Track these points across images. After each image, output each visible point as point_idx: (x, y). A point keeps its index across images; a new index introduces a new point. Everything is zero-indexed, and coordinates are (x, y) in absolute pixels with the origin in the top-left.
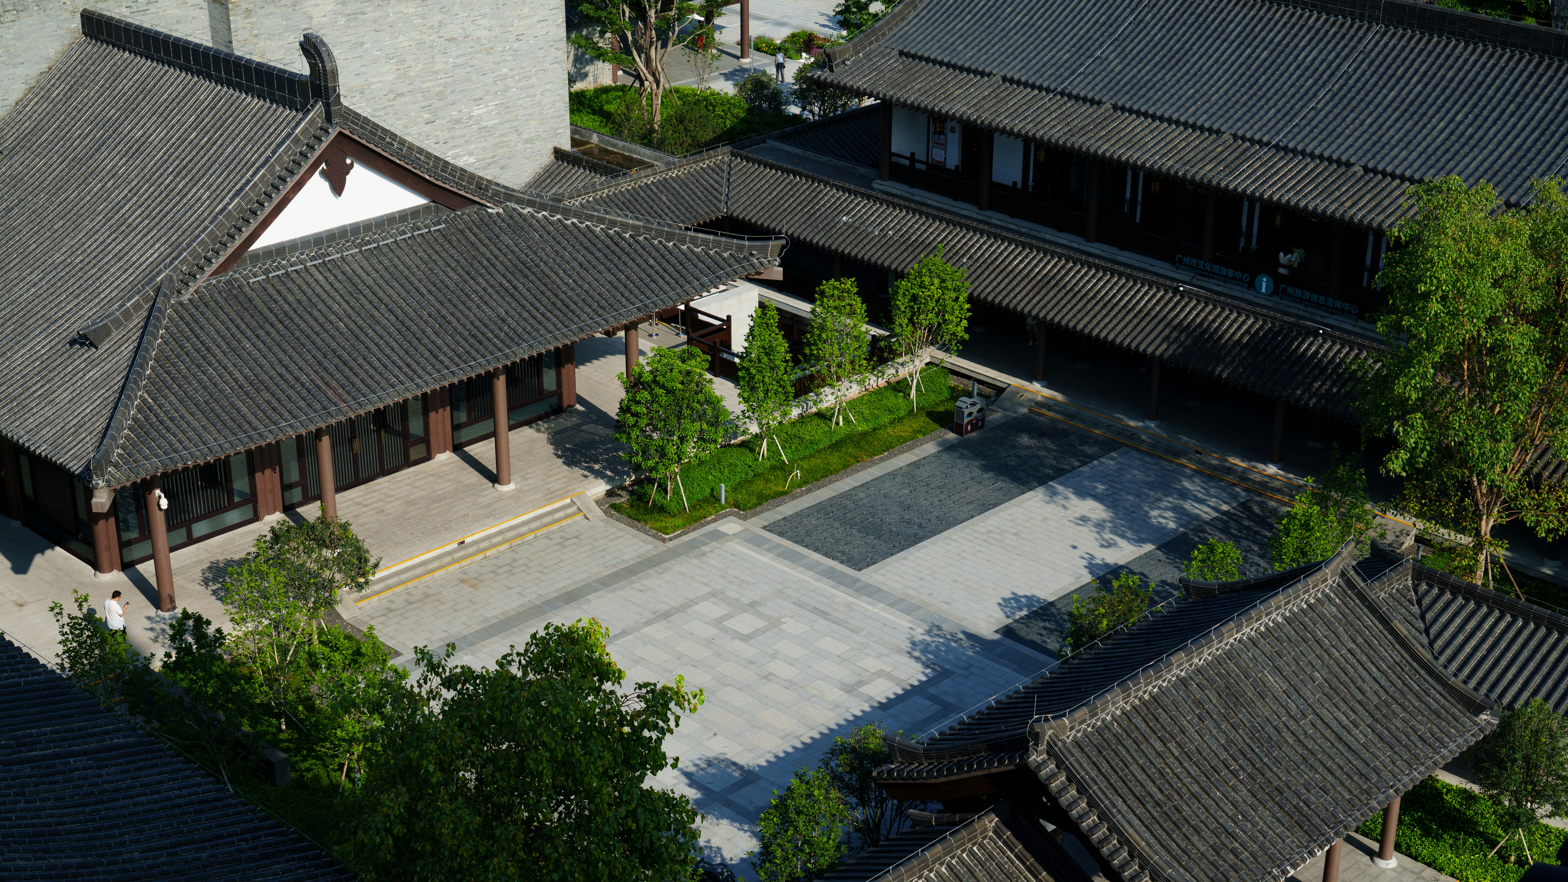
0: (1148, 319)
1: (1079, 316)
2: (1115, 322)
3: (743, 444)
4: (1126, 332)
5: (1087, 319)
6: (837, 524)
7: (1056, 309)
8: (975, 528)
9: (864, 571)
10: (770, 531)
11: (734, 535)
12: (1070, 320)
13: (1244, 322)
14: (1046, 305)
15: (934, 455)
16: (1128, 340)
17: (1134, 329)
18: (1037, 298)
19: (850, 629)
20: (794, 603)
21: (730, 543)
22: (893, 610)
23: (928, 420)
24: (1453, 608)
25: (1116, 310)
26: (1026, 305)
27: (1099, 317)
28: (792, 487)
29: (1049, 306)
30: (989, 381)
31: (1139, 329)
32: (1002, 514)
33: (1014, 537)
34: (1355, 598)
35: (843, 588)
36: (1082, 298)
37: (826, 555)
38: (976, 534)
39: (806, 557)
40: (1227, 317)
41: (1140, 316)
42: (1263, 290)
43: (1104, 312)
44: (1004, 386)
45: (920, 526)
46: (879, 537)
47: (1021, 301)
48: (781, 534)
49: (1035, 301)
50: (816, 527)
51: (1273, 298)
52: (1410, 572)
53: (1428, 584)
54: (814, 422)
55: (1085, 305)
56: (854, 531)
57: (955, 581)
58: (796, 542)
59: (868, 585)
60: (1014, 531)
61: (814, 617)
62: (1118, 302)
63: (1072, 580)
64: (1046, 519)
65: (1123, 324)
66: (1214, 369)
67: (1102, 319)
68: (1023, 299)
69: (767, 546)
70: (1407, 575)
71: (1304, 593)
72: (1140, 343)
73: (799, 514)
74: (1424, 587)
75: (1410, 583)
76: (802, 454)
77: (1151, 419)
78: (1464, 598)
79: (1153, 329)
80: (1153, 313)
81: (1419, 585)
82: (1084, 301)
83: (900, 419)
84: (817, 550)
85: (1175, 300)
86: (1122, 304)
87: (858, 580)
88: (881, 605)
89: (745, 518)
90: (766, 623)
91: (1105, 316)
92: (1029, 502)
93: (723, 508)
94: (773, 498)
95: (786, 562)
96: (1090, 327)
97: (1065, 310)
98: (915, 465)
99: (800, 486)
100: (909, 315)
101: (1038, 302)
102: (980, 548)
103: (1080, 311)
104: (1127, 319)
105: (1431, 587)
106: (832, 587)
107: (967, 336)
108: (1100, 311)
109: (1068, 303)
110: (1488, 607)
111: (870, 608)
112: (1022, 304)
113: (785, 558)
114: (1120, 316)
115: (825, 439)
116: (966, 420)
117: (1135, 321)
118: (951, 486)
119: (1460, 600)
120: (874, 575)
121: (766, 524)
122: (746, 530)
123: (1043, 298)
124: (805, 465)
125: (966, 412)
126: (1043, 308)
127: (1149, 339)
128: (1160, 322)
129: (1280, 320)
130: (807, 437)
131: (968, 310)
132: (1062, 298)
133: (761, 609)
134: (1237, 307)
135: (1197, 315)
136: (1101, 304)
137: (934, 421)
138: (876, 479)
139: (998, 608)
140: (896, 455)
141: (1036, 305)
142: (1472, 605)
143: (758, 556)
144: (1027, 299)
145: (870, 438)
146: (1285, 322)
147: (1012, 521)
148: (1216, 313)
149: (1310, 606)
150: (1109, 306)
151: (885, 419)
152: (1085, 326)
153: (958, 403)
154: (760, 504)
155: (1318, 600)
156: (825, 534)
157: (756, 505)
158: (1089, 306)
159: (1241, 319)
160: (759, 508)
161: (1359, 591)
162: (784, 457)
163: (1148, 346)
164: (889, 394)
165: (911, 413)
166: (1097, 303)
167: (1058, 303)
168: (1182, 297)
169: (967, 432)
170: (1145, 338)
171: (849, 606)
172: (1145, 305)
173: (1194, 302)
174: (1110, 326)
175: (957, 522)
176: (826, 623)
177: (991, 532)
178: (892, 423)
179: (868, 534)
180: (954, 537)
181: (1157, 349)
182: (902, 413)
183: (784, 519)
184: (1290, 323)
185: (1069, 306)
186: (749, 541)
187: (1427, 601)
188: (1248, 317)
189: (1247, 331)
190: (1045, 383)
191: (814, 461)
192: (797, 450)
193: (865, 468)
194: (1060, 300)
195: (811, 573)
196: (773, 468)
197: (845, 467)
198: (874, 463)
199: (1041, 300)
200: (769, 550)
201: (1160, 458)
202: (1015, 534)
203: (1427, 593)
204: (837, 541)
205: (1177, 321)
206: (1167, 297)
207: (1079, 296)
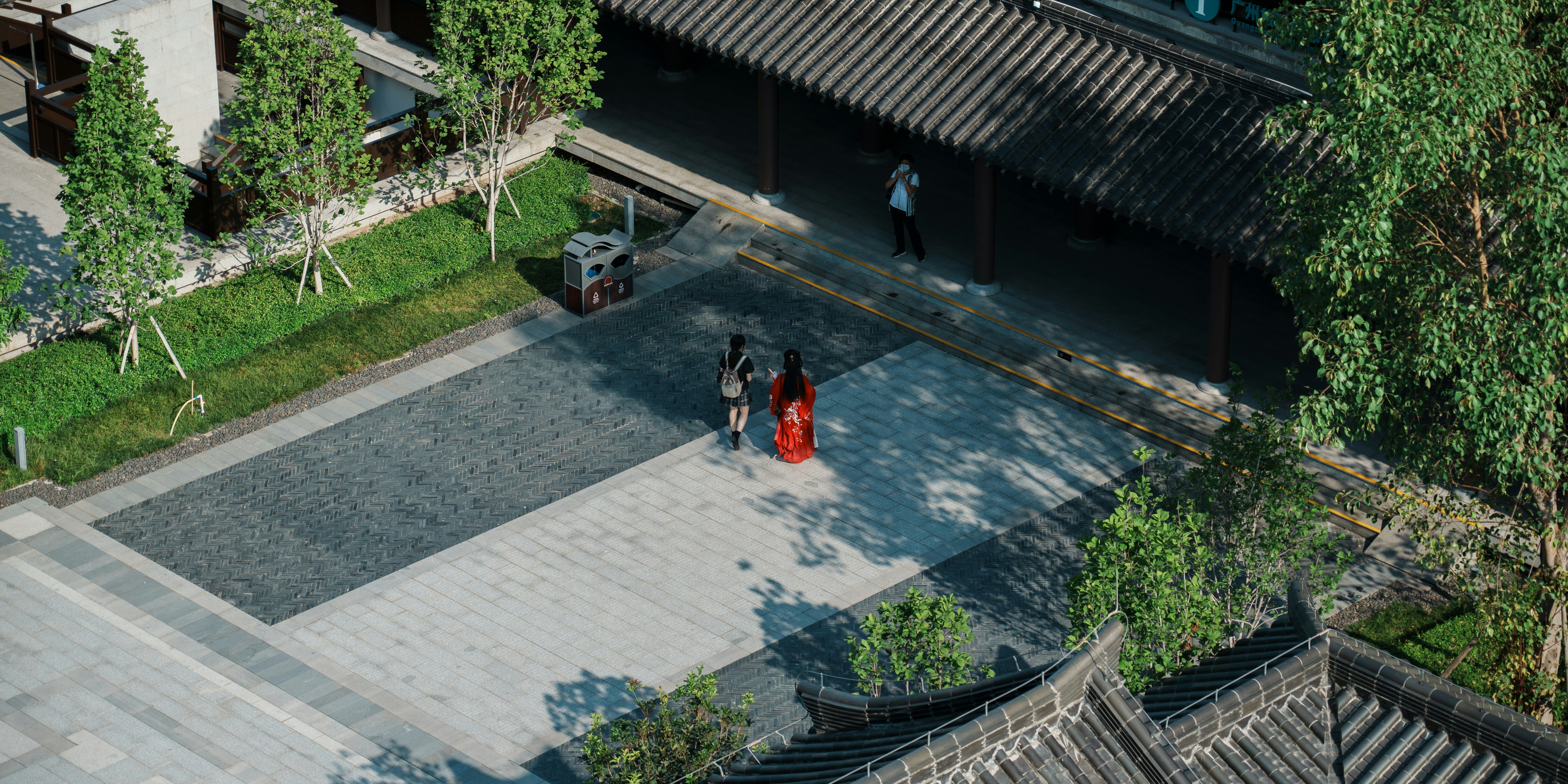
0: (965, 69)
1: (828, 61)
2: (898, 75)
3: (98, 336)
4: (916, 97)
5: (842, 68)
6: (255, 517)
7: (785, 45)
8: (550, 526)
9: (281, 625)
10: (107, 531)
11: (27, 541)
12: (809, 70)
13: (1156, 79)
14: (765, 36)
15: (512, 360)
16: (920, 114)
17: (934, 90)
18: (750, 20)
19: (212, 759)
20: (109, 699)
21: (14, 559)
22: (319, 715)
23: (517, 277)
24: (1405, 746)
25: (905, 47)
26: (725, 35)
27: (868, 64)
28: (185, 430)
29: (771, 38)
30: (667, 191)
31: (943, 91)
32: (616, 495)
33: (626, 547)
34: (1117, 746)
35: (226, 663)
36: (840, 20)
37: (212, 587)
38: (546, 541)
39: (168, 591)
40: (1124, 67)
41: (951, 63)
42: (1201, 11)
43: (880, 52)
44: (696, 203)
45: (433, 520)
46: (337, 547)
47: (716, 25)
48: (128, 539)
49: (744, 26)
50: (208, 524)
51: (1220, 28)
52: (1324, 665)
53: (1360, 693)
54: (265, 285)
55: (843, 37)
56: (287, 533)
57: (472, 648)
58: (155, 558)
59: (283, 657)
60: (630, 532)
61: (142, 729)
62: (910, 31)
63: (722, 644)
64: (706, 505)
65: (913, 79)
66: (1083, 181)
67: (874, 67)
68: (722, 20)
69: (89, 567)
70: (1317, 671)
71: (992, 739)
72: (943, 122)
73: (180, 494)
74: (1352, 697)
75: (1324, 688)
76: (221, 357)
77: (980, 280)
78: (1429, 726)
79: (973, 91)
80: (977, 57)
81: (1342, 693)
82: (842, 28)
83: (456, 278)
84: (195, 576)
85: (1025, 28)
86: (918, 35)
87: (264, 645)
88: (296, 704)
89: (60, 502)
90: (35, 745)
91: (881, 61)
92: (681, 467)
93: (20, 477)
94: (136, 455)
95: (121, 602)
96: (847, 84)
97: (803, 47)
98: (463, 381)
99: (202, 428)
100: (469, 56)
101: (751, 29)
102: (545, 572)
103: (831, 48)
104: (923, 69)
105: (1366, 698)
106: (203, 661)
107: (598, 102)
108: (872, 50)
109: (809, 31)
110: (1475, 747)
111: (269, 709)
112: (719, 32)
113: (120, 595)
114: (909, 63)
115: (275, 325)
116: (587, 282)
117: (939, 74)
118: (526, 428)
119: (1421, 730)
120: (301, 634)
121: (103, 514)
122: (57, 528)
123: (762, 19)
124: (225, 381)
125: (586, 264)
126: (759, 41)
127: (960, 114)
128: (989, 75)
129: (1228, 77)
130: (239, 319)
131: (599, 47)
132: (801, 20)
133: (35, 712)
134: (1144, 46)
135: (1065, 61)
136: (876, 34)
137: (531, 280)
138: (370, 413)
139: (542, 710)
140: (427, 358)
141: (745, 35)
142: (1443, 741)
143: (65, 590)
144: (728, 22)
145: (381, 320)
146: (1236, 80)
147: (633, 510)
148: (1102, 58)
149: (1006, 768)
150: (892, 39)
151: (423, 277)
152: (838, 83)
153: (570, 247)
154: (104, 470)
155: (1028, 754)
156: (225, 540)
157: (94, 472)
158: (851, 40)
159: (1150, 73)
160: (98, 479)
161: (1124, 733)
162: (177, 366)
163: (958, 128)
164: (444, 222)
165: (483, 264)
166: (869, 31)
167: (790, 30)
168: (1040, 21)
169: (591, 309)
170: (953, 111)
171: (227, 705)
172: (964, 38)
173: (1063, 33)
174: (887, 84)
175: (516, 510)
176: (163, 743)
177: (580, 534)
178: (438, 285)
179: (314, 540)
180: (500, 547)
181: (973, 134)
182: (463, 264)
183: (147, 503)
184: (1245, 83)
185: (811, 39)
186: (54, 555)
187: (1351, 731)
188: (1165, 67)
189: (1162, 98)
190: (779, 197)
191: (248, 371)
192: (209, 349)
193: (354, 387)
194: (796, 25)
195: (166, 629)
196: (152, 388)
197: (308, 386)
198: (374, 377)
199: (757, 24)
200: (90, 576)
201: (987, 365)
202: (631, 540)
203: (1356, 710)
204: (244, 554)
205: (1023, 73)
206: (1009, 22)
207: (834, 16)
